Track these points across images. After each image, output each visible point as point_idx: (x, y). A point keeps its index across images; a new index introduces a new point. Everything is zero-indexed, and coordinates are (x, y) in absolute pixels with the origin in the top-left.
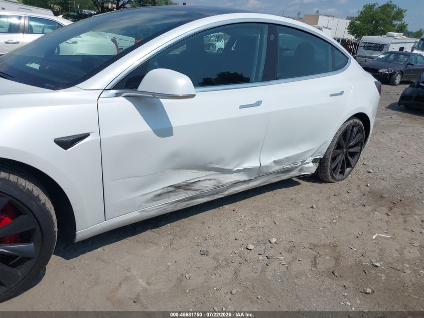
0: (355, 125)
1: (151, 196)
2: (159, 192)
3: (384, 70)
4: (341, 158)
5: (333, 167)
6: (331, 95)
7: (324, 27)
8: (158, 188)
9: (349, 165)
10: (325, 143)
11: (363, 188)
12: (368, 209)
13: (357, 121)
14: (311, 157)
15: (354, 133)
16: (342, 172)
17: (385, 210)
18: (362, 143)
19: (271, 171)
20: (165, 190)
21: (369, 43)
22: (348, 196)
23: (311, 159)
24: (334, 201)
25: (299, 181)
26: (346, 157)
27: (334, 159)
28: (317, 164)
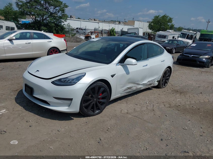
0: (168, 70)
1: (123, 90)
2: (125, 89)
3: (168, 48)
4: (164, 80)
5: (162, 83)
6: (161, 62)
7: (140, 28)
8: (125, 88)
9: (166, 83)
10: (160, 76)
11: (172, 89)
12: (174, 94)
13: (168, 69)
14: (157, 80)
15: (167, 73)
16: (165, 85)
17: (179, 94)
18: (169, 76)
19: (147, 84)
20: (126, 89)
21: (160, 35)
22: (168, 91)
23: (156, 81)
24: (165, 93)
25: (152, 88)
26: (165, 80)
27: (162, 81)
28: (158, 82)
